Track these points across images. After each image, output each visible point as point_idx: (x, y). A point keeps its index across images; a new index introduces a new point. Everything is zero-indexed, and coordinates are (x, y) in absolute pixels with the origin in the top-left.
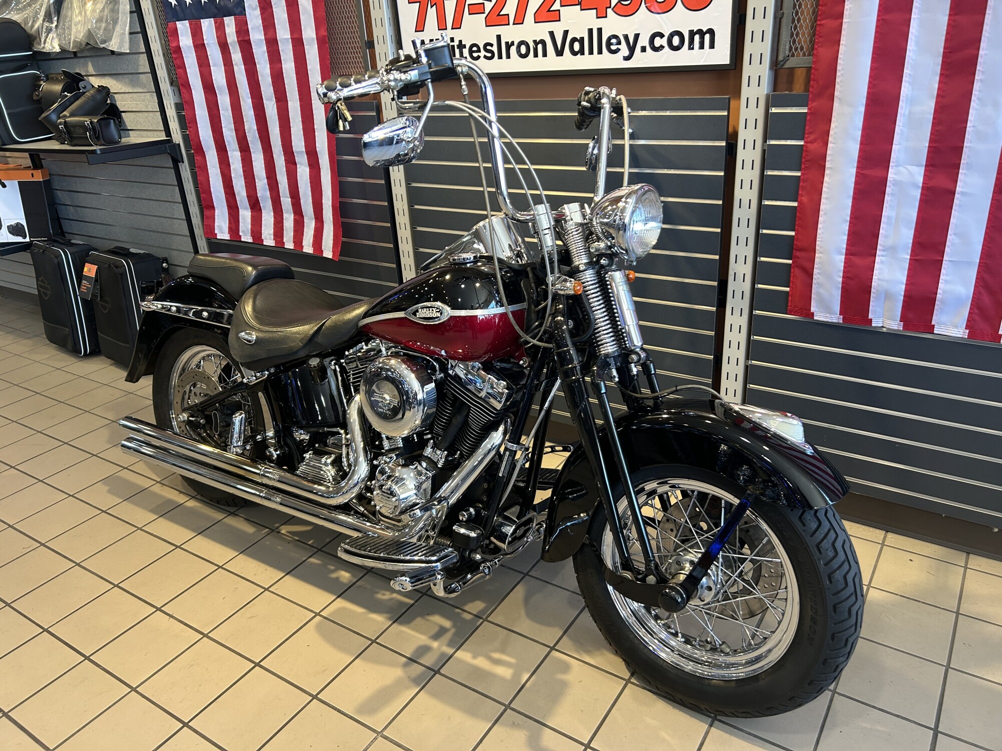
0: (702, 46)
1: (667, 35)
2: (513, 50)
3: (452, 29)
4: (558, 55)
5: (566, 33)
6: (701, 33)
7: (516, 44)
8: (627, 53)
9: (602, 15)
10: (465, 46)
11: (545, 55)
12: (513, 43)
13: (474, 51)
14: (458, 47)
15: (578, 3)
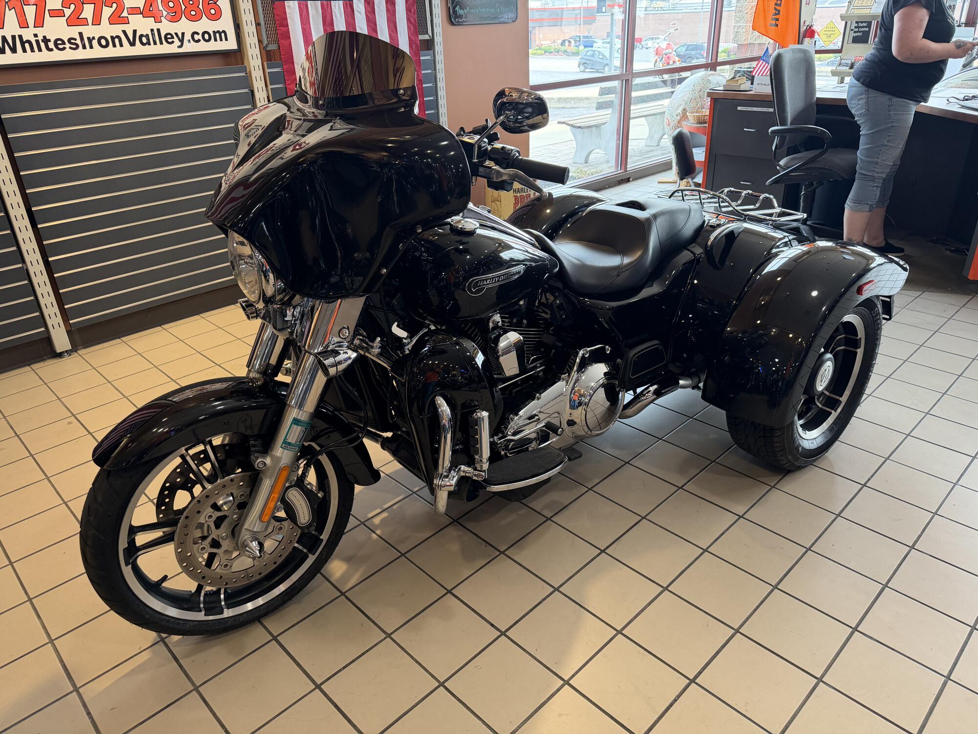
0: (221, 40)
1: (200, 33)
2: (95, 43)
3: (35, 27)
4: (131, 46)
5: (135, 32)
6: (218, 32)
7: (96, 38)
8: (179, 44)
9: (158, 21)
10: (49, 41)
11: (121, 45)
12: (94, 38)
13: (59, 44)
14: (42, 42)
15: (141, 14)
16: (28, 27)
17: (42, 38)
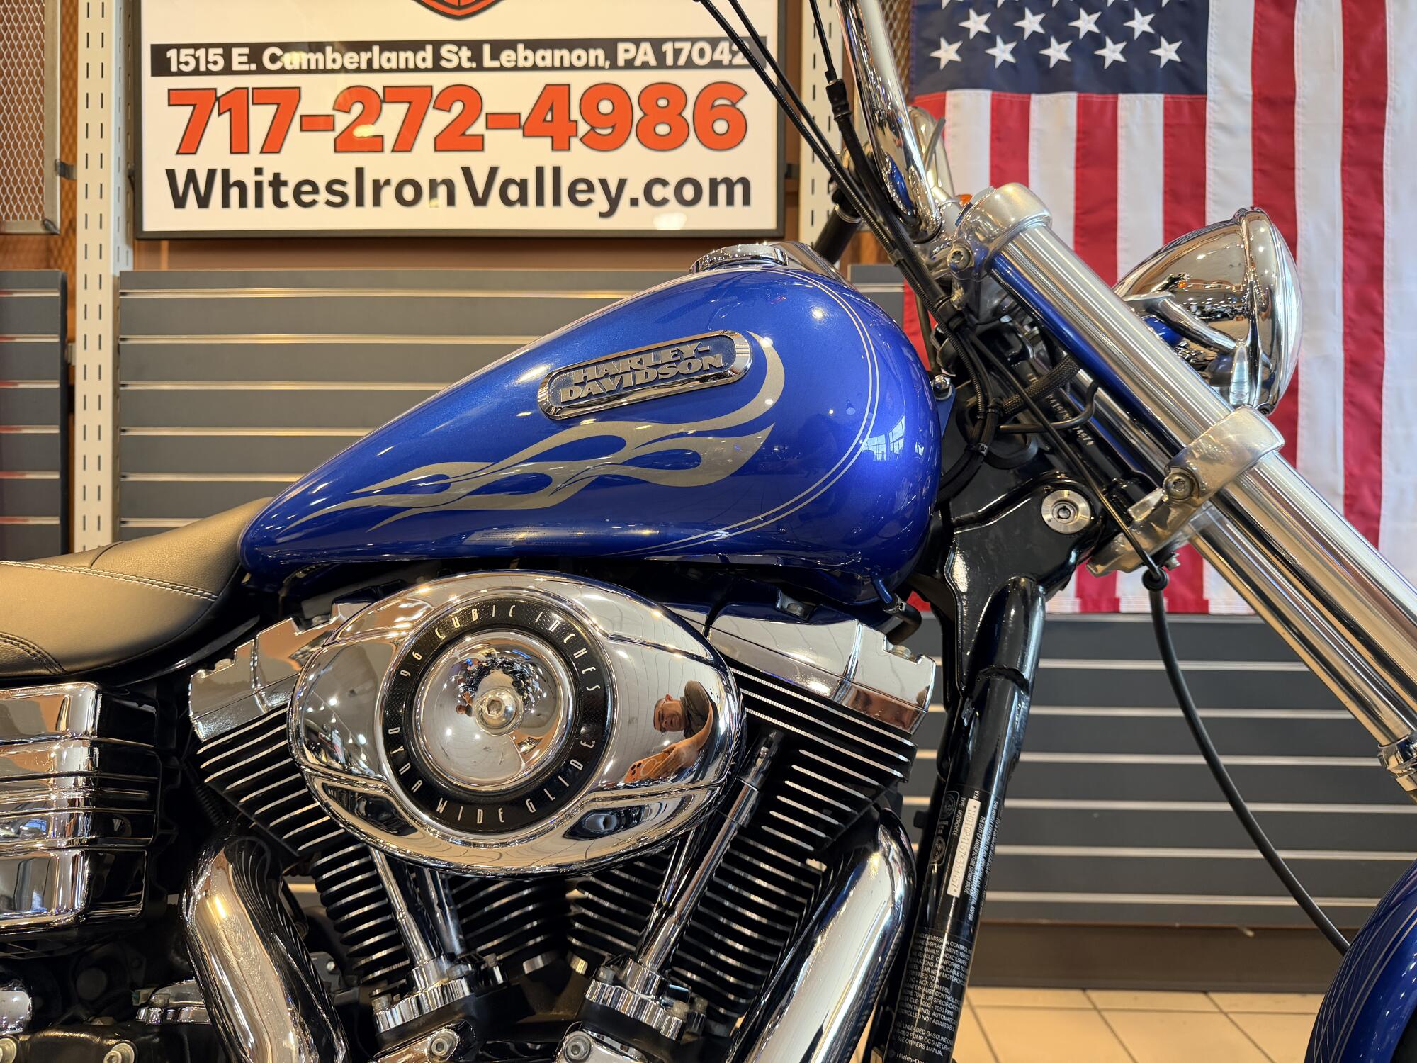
0: (730, 201)
1: (673, 182)
2: (388, 194)
3: (262, 152)
4: (476, 204)
5: (493, 171)
6: (727, 181)
7: (394, 183)
8: (605, 207)
9: (561, 145)
10: (285, 183)
11: (451, 201)
12: (387, 182)
13: (304, 192)
14: (270, 185)
15: (520, 127)
16: (248, 152)
17: (271, 178)
